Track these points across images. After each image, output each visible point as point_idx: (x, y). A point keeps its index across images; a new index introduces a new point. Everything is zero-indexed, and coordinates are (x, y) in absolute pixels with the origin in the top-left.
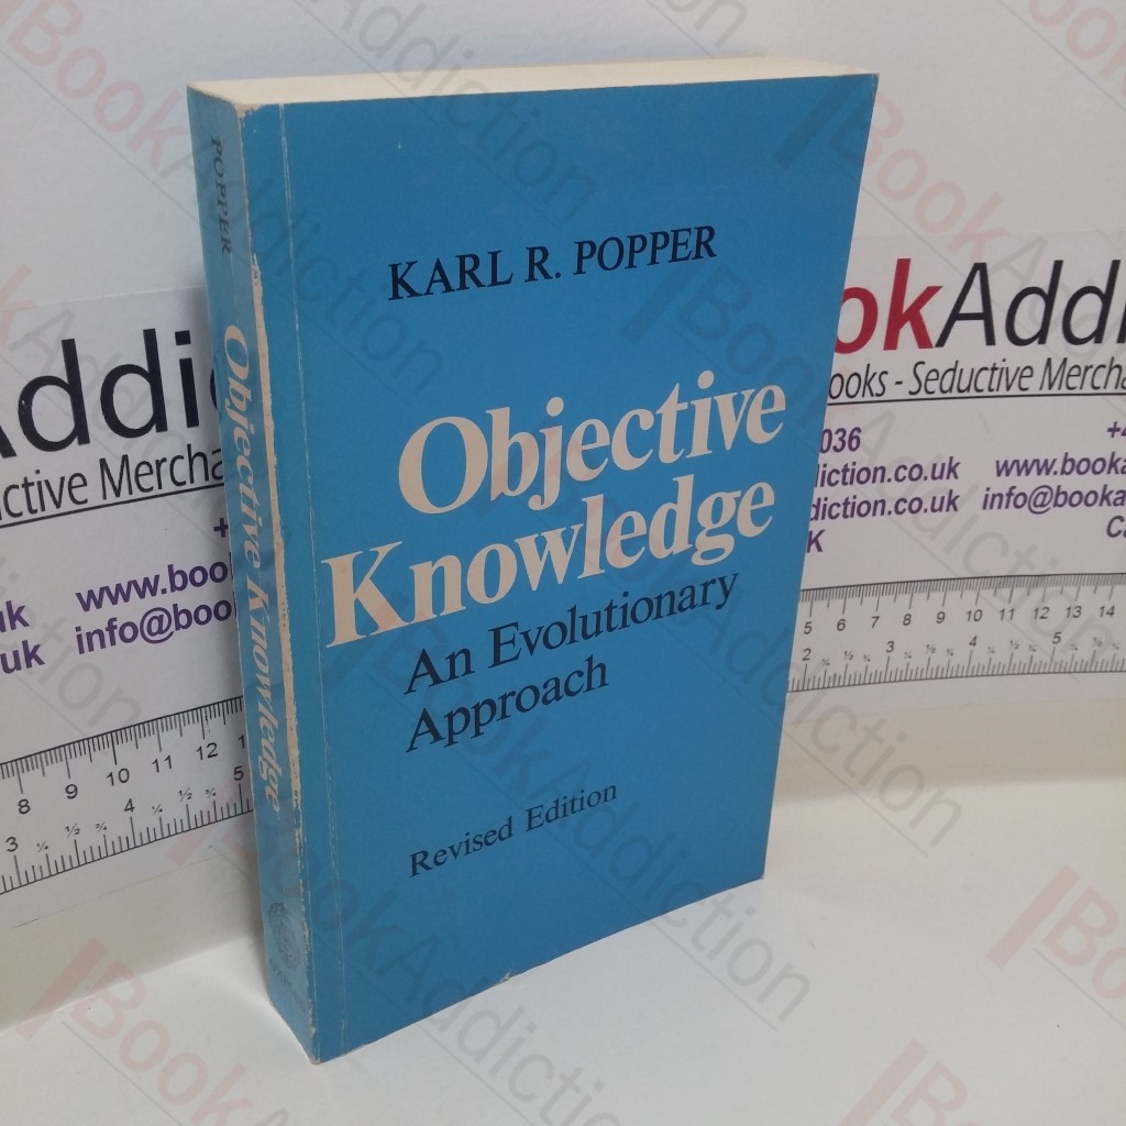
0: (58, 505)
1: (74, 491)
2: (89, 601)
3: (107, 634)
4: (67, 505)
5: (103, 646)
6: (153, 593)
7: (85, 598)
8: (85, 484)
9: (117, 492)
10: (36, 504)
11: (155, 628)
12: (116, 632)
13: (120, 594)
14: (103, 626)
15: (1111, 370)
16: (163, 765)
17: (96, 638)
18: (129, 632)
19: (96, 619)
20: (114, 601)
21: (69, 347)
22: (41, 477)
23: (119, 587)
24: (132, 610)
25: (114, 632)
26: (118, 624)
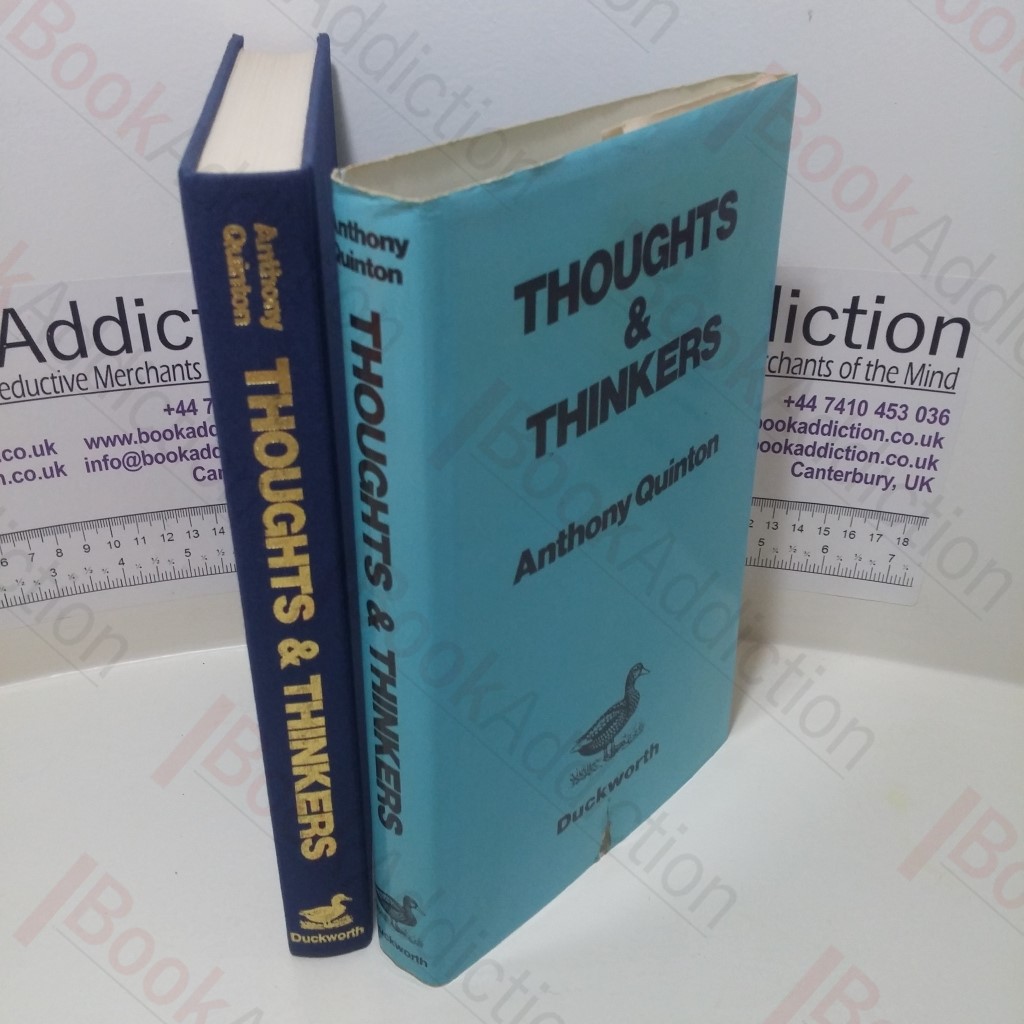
0: (71, 390)
1: (80, 383)
2: (92, 443)
3: (103, 463)
4: (76, 390)
5: (101, 469)
6: (129, 443)
7: (89, 441)
8: (86, 379)
9: (105, 385)
10: (58, 389)
11: (131, 463)
12: (109, 463)
13: (110, 442)
14: (101, 459)
15: (782, 361)
16: (141, 541)
17: (96, 464)
18: (116, 463)
19: (97, 454)
20: (106, 445)
21: (73, 305)
22: (61, 374)
23: (108, 437)
24: (117, 451)
25: (106, 462)
26: (110, 458)
